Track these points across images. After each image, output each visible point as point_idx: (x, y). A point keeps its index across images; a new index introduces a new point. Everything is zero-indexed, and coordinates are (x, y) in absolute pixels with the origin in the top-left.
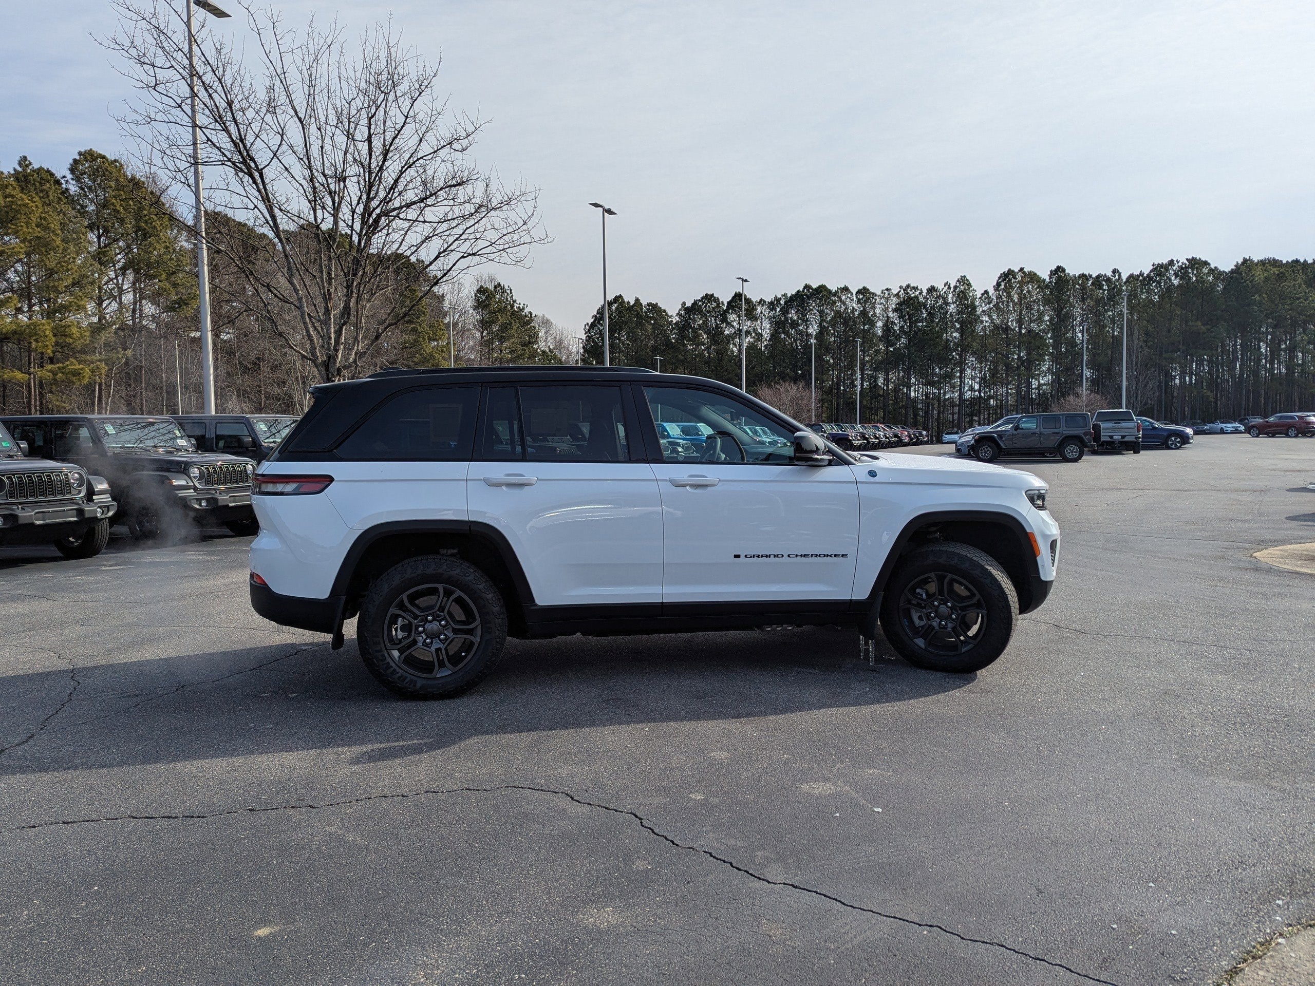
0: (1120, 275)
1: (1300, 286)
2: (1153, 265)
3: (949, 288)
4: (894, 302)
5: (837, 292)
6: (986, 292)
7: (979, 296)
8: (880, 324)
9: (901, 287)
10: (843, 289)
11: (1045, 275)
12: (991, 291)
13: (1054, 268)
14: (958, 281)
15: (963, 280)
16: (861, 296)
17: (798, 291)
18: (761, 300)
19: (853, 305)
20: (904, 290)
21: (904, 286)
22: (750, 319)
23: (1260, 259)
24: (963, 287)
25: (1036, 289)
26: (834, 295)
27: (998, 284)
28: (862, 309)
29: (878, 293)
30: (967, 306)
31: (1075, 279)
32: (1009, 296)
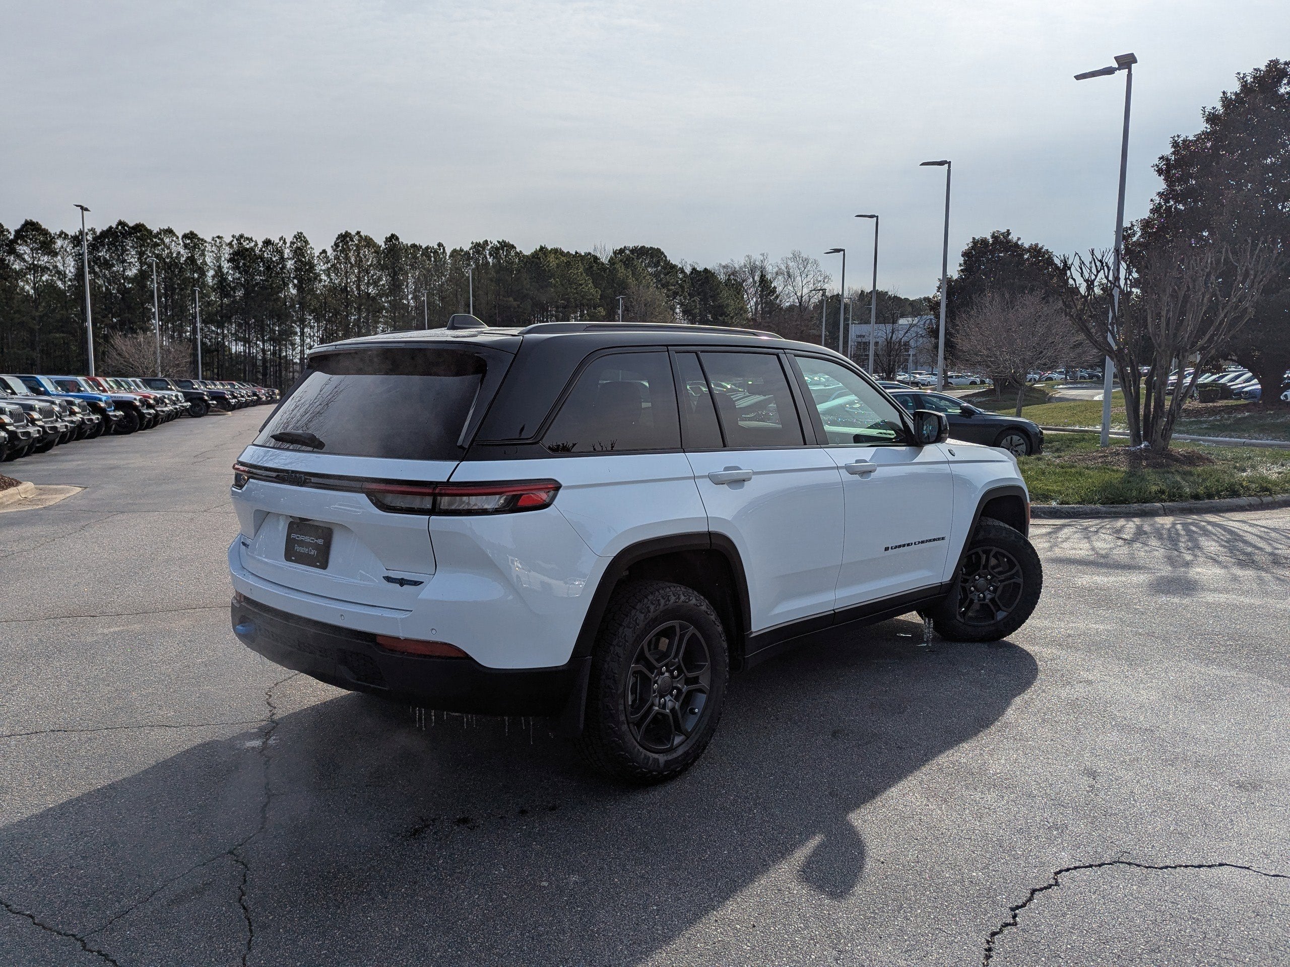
0: (444, 249)
1: (582, 274)
2: (472, 243)
3: (285, 242)
4: (226, 253)
5: (159, 233)
6: (324, 251)
7: (317, 254)
8: (211, 273)
9: (233, 236)
10: (167, 230)
11: (380, 241)
12: (330, 252)
13: (389, 235)
14: (295, 237)
15: (299, 236)
16: (188, 241)
17: (111, 228)
18: (62, 233)
19: (179, 249)
20: (237, 240)
21: (237, 235)
22: (48, 254)
23: (553, 247)
24: (300, 245)
25: (372, 253)
26: (156, 236)
27: (337, 245)
28: (190, 255)
29: (209, 239)
30: (305, 264)
31: (406, 248)
32: (347, 258)
